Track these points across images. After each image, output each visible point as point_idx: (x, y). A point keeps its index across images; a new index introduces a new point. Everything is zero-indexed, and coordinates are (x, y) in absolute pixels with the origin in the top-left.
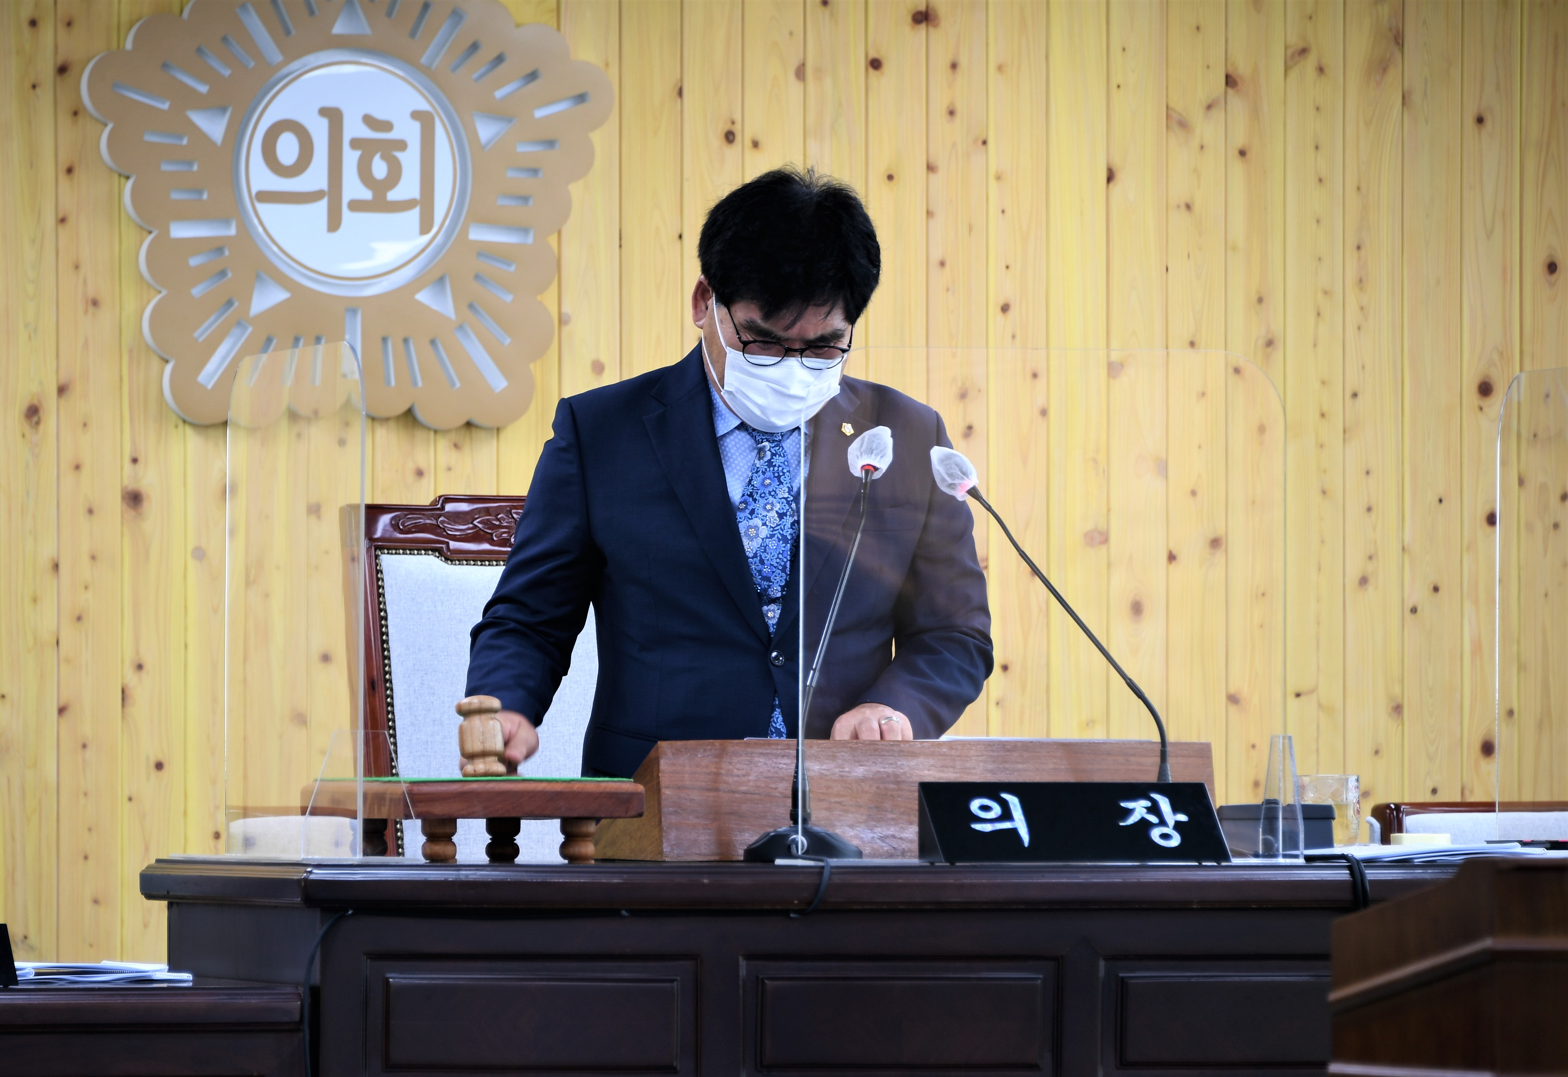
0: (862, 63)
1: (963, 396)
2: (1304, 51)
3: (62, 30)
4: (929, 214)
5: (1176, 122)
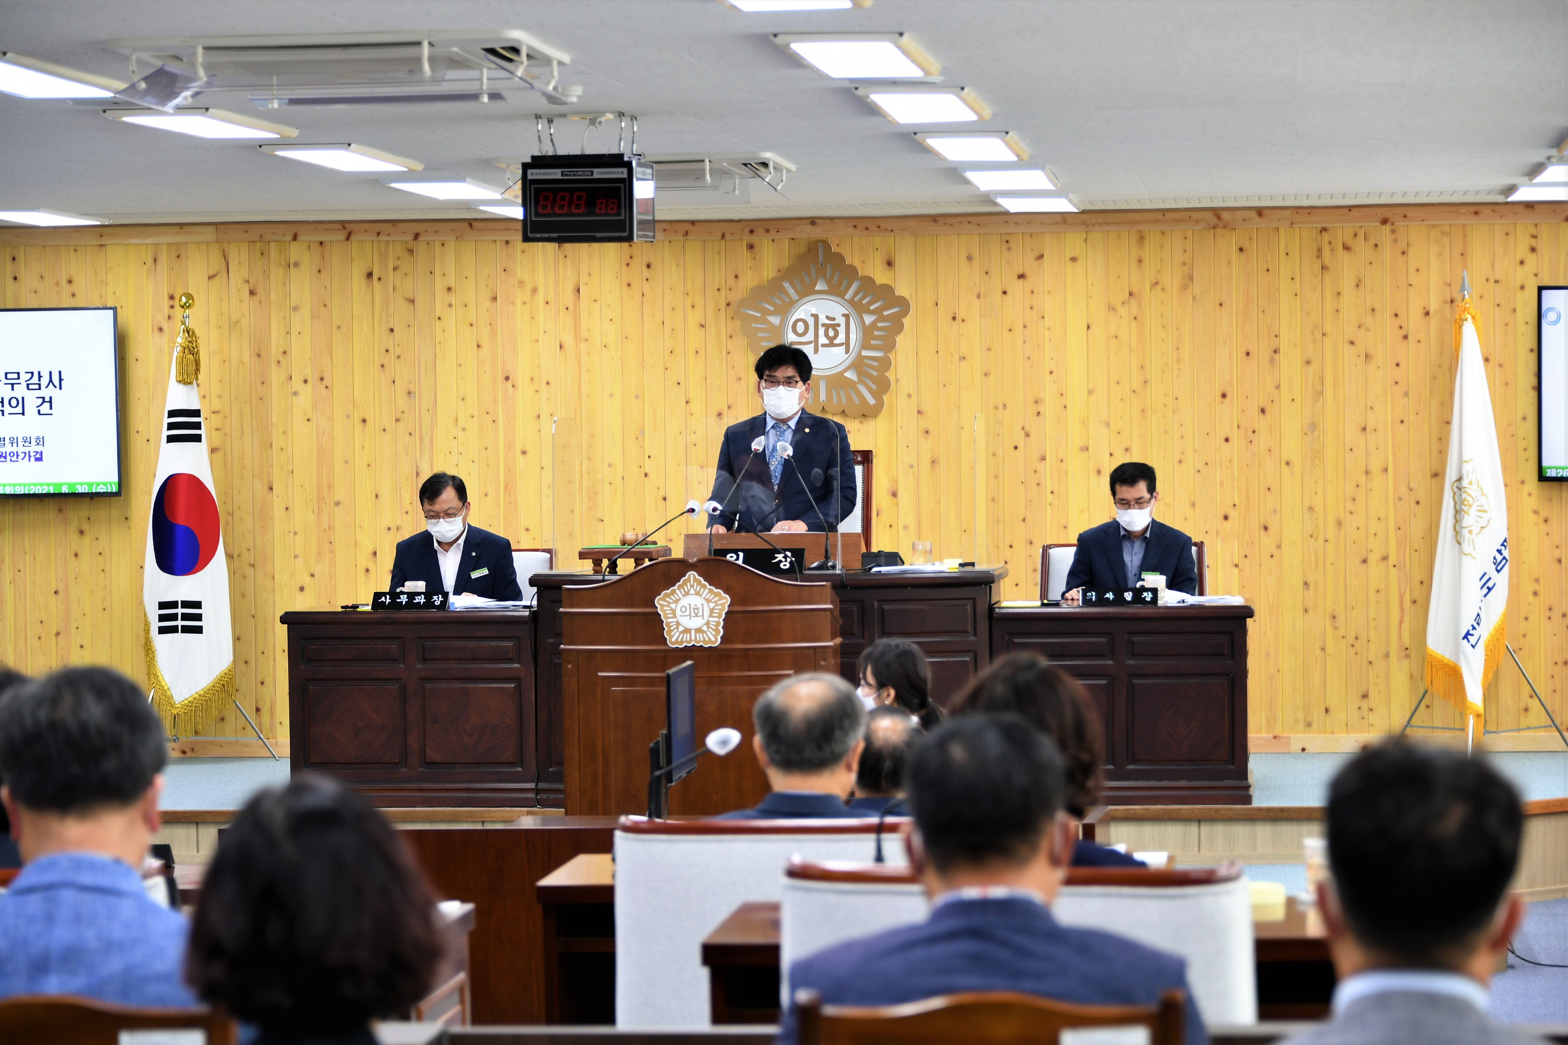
0: (1000, 292)
1: (1036, 402)
2: (1157, 283)
3: (728, 292)
5: (1112, 309)
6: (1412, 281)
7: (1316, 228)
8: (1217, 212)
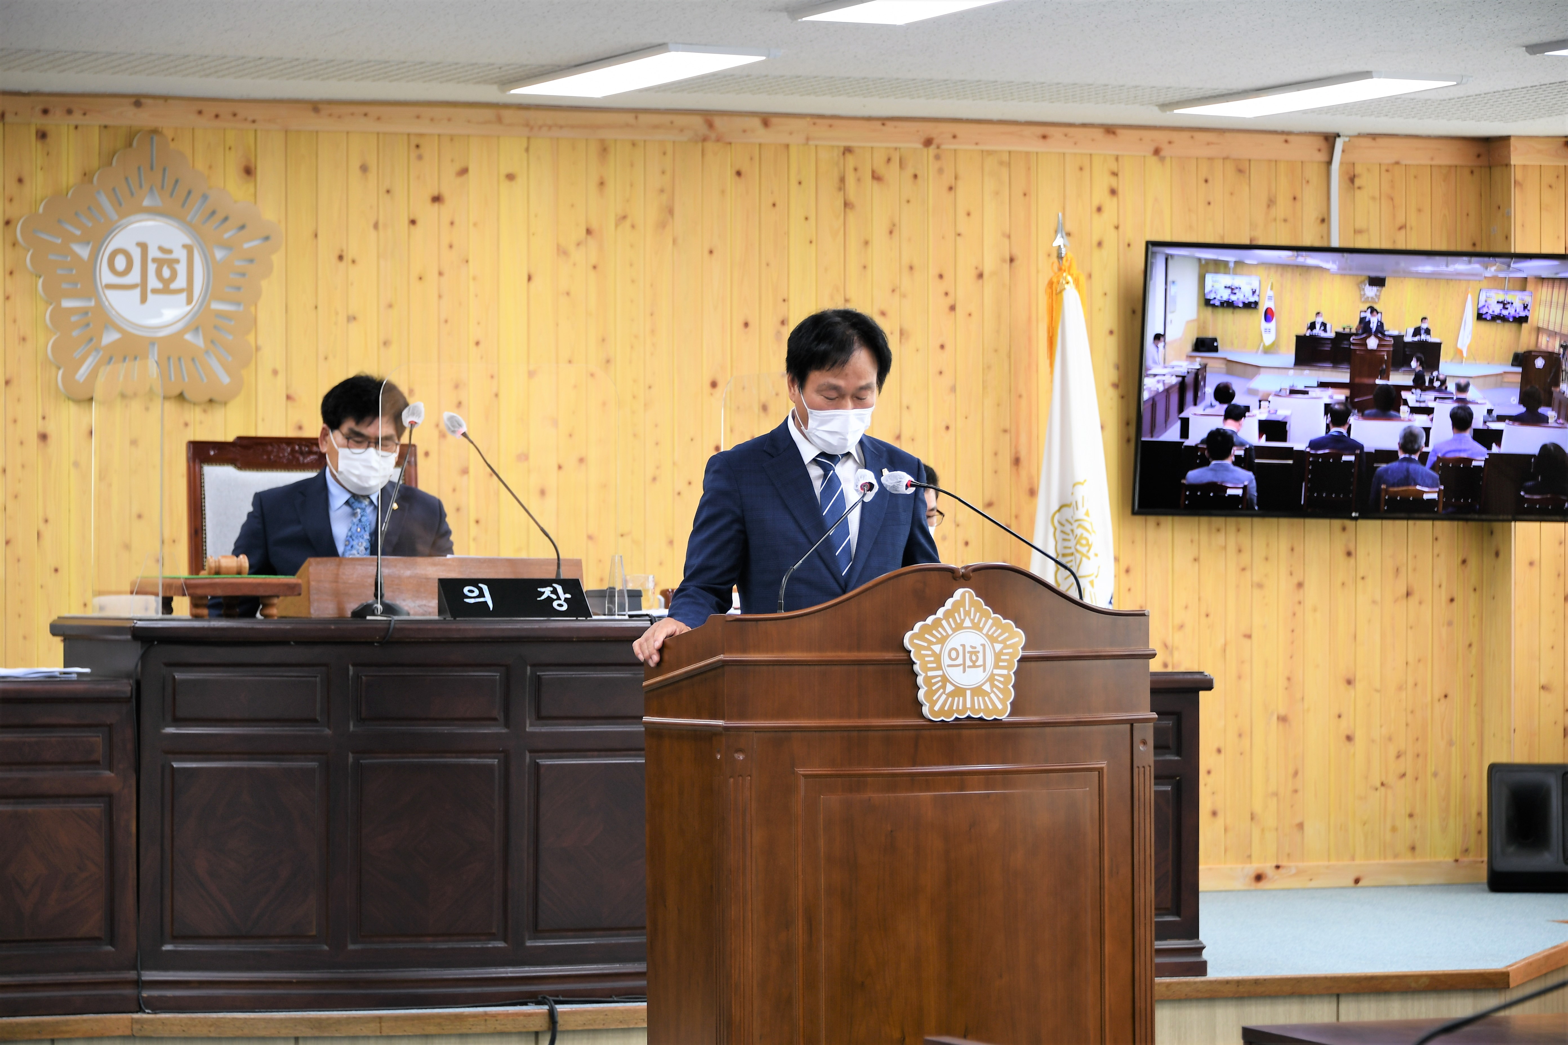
0: (406, 222)
1: (457, 387)
3: (7, 203)
4: (440, 297)
5: (562, 252)
6: (960, 229)
7: (838, 147)
8: (709, 116)
